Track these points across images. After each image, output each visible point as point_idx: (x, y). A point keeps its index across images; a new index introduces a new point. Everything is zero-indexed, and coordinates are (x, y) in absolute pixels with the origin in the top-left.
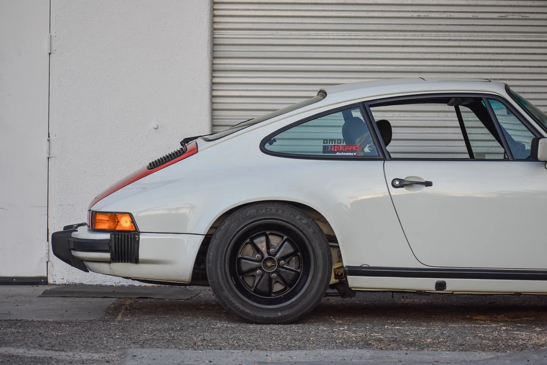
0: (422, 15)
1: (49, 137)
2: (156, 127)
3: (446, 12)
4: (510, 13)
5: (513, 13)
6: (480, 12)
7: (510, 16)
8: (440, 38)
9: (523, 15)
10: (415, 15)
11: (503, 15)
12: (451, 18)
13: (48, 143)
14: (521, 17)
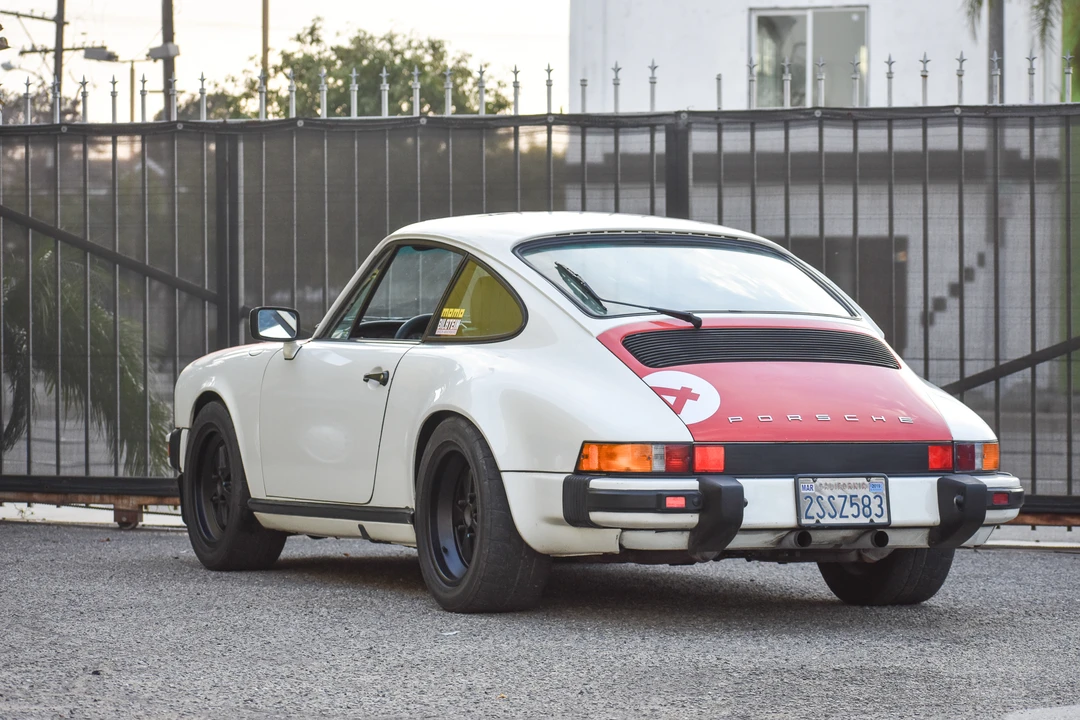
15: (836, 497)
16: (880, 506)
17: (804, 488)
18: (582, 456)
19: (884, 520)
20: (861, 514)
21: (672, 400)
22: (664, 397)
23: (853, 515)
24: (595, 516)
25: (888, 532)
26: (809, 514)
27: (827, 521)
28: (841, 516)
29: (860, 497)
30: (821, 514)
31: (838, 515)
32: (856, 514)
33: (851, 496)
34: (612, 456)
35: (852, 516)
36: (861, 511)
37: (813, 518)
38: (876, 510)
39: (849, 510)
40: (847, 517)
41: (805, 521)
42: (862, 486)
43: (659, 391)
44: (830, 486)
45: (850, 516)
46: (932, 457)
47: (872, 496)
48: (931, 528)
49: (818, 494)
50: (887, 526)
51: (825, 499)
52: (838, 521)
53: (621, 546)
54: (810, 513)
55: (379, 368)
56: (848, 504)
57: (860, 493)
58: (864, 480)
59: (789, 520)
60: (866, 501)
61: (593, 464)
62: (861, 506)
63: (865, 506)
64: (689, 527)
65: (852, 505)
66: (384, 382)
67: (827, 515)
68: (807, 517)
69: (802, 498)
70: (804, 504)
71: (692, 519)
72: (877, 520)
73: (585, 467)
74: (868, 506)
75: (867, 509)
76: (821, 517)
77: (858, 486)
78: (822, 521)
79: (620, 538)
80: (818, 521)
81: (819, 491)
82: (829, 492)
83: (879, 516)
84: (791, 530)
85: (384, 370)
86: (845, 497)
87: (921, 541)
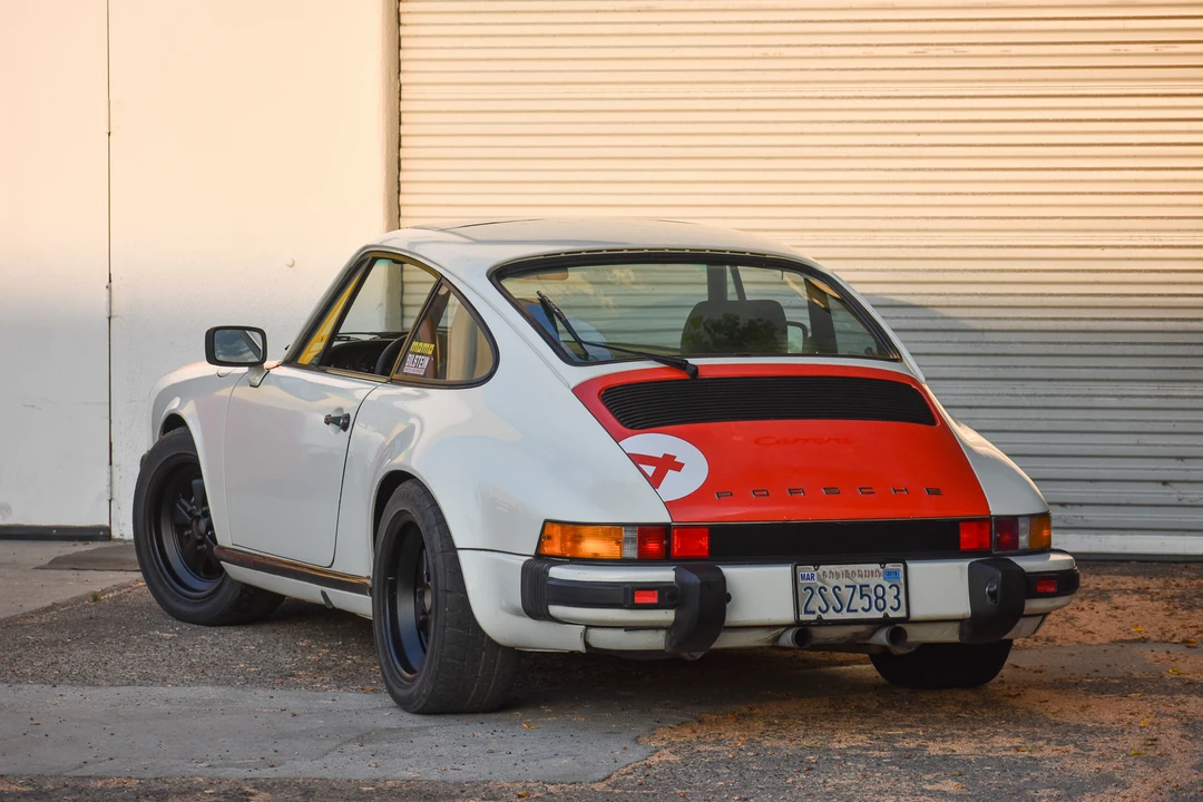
0: (771, 52)
1: (110, 281)
2: (290, 263)
3: (816, 45)
4: (932, 45)
5: (938, 44)
6: (878, 45)
7: (932, 51)
8: (805, 94)
9: (958, 48)
10: (758, 52)
11: (920, 49)
12: (824, 57)
13: (107, 291)
14: (952, 53)
15: (843, 588)
16: (896, 597)
17: (803, 577)
18: (544, 537)
19: (901, 613)
20: (874, 607)
21: (650, 470)
22: (642, 466)
23: (863, 609)
24: (555, 610)
25: (907, 628)
26: (809, 608)
27: (831, 615)
28: (848, 610)
29: (872, 587)
30: (824, 608)
31: (845, 609)
32: (867, 607)
33: (861, 586)
34: (577, 539)
35: (861, 609)
36: (873, 604)
37: (814, 612)
38: (890, 601)
39: (858, 603)
40: (856, 611)
41: (803, 617)
42: (875, 573)
43: (638, 460)
44: (838, 575)
45: (860, 610)
46: (964, 536)
47: (887, 585)
48: (960, 621)
49: (820, 584)
50: (906, 620)
51: (830, 590)
52: (845, 615)
53: (587, 645)
54: (811, 607)
55: (340, 409)
56: (857, 595)
57: (873, 582)
58: (878, 567)
59: (786, 615)
60: (880, 590)
61: (554, 548)
62: (874, 598)
63: (878, 598)
64: (665, 625)
65: (862, 596)
66: (345, 427)
67: (831, 609)
68: (806, 612)
69: (801, 590)
70: (804, 595)
71: (668, 616)
72: (892, 614)
73: (547, 550)
74: (882, 598)
75: (880, 602)
76: (824, 612)
77: (869, 573)
78: (825, 617)
79: (585, 636)
80: (820, 618)
81: (823, 581)
82: (834, 582)
83: (895, 610)
84: (788, 626)
85: (345, 413)
86: (854, 587)
87: (950, 635)
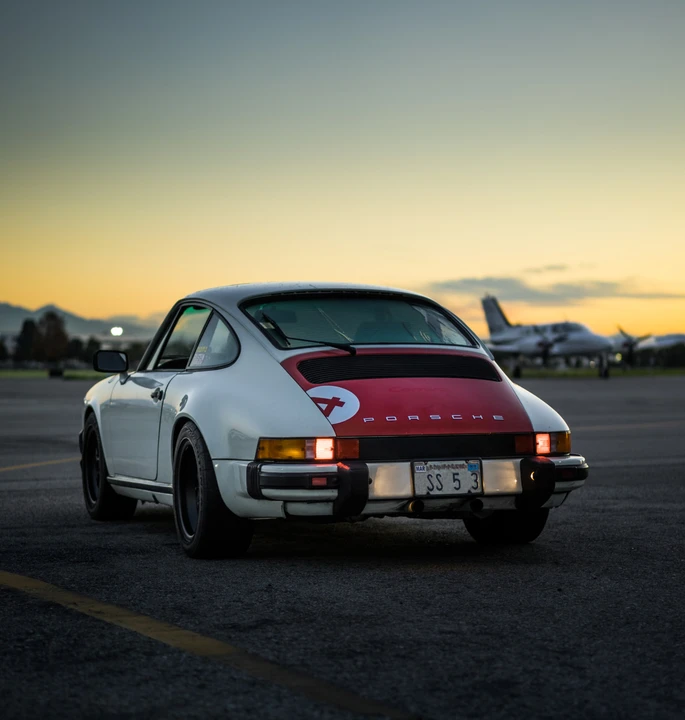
15: (443, 476)
16: (476, 481)
17: (418, 468)
18: (259, 448)
19: (479, 491)
20: (461, 487)
21: (324, 406)
22: (319, 404)
23: (455, 488)
24: (265, 492)
26: (422, 488)
27: (436, 492)
28: (446, 489)
29: (461, 475)
30: (431, 487)
31: (444, 488)
32: (457, 487)
33: (454, 475)
34: (280, 448)
37: (424, 491)
38: (472, 484)
39: (452, 485)
40: (451, 490)
41: (418, 492)
42: (462, 466)
43: (316, 401)
44: (438, 468)
45: (453, 488)
46: (517, 444)
47: (469, 474)
48: (516, 495)
49: (428, 473)
50: (481, 494)
51: (434, 476)
52: (443, 492)
53: (286, 513)
56: (451, 480)
57: (461, 472)
58: (464, 462)
59: (407, 491)
61: (265, 454)
62: (462, 482)
63: (464, 482)
64: (332, 499)
65: (454, 481)
66: (160, 398)
67: (435, 488)
68: (420, 489)
69: (416, 477)
70: (418, 481)
71: (333, 493)
72: (473, 491)
73: (261, 456)
76: (432, 490)
77: (459, 466)
78: (431, 493)
79: (284, 508)
80: (428, 493)
81: (430, 471)
82: (437, 472)
83: (475, 488)
84: (409, 499)
85: (161, 390)
86: (449, 475)
87: (509, 505)
